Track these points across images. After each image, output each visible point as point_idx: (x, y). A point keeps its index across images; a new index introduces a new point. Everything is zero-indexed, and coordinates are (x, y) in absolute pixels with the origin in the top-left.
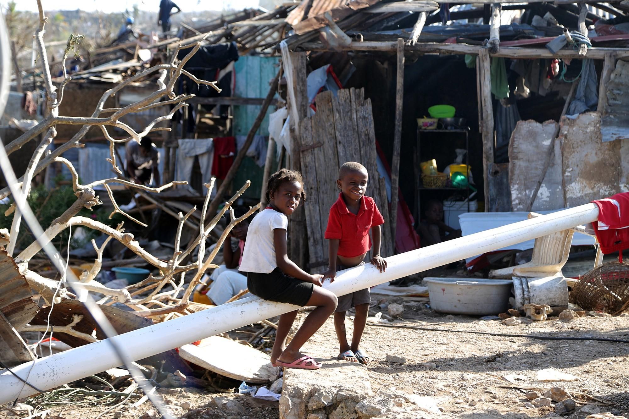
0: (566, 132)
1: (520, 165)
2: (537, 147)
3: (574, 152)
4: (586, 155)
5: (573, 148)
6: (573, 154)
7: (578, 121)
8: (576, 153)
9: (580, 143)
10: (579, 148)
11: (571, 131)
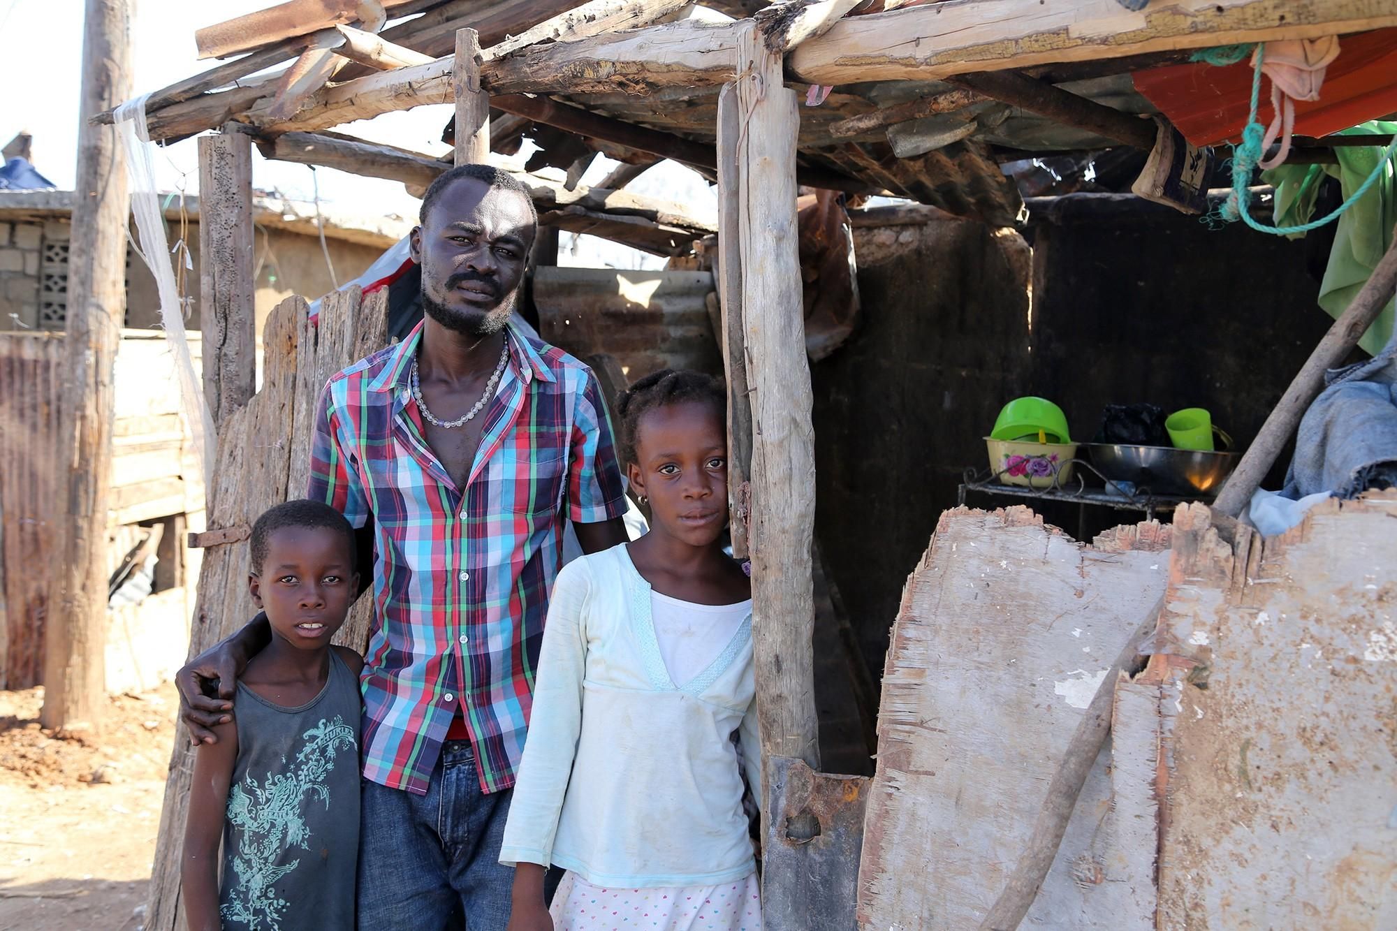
0: (1200, 638)
1: (913, 816)
2: (1017, 709)
3: (1248, 813)
4: (1346, 869)
5: (1245, 778)
6: (1240, 831)
7: (1294, 557)
8: (1261, 826)
9: (1297, 751)
10: (1290, 788)
11: (1238, 635)
